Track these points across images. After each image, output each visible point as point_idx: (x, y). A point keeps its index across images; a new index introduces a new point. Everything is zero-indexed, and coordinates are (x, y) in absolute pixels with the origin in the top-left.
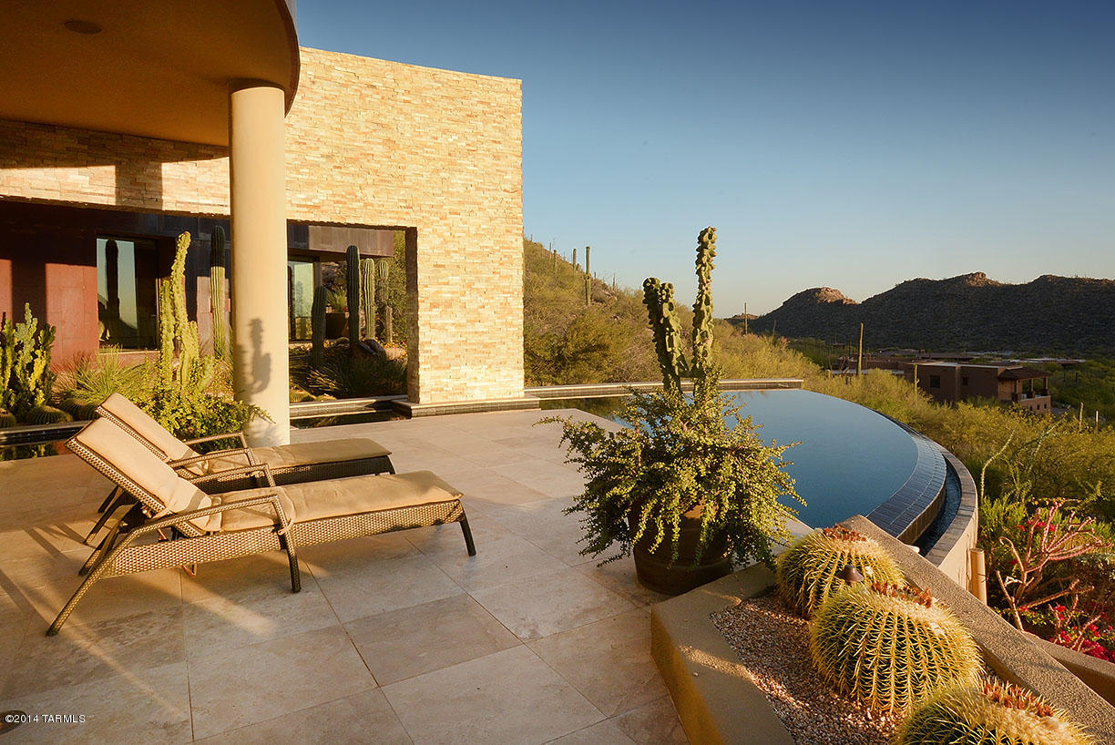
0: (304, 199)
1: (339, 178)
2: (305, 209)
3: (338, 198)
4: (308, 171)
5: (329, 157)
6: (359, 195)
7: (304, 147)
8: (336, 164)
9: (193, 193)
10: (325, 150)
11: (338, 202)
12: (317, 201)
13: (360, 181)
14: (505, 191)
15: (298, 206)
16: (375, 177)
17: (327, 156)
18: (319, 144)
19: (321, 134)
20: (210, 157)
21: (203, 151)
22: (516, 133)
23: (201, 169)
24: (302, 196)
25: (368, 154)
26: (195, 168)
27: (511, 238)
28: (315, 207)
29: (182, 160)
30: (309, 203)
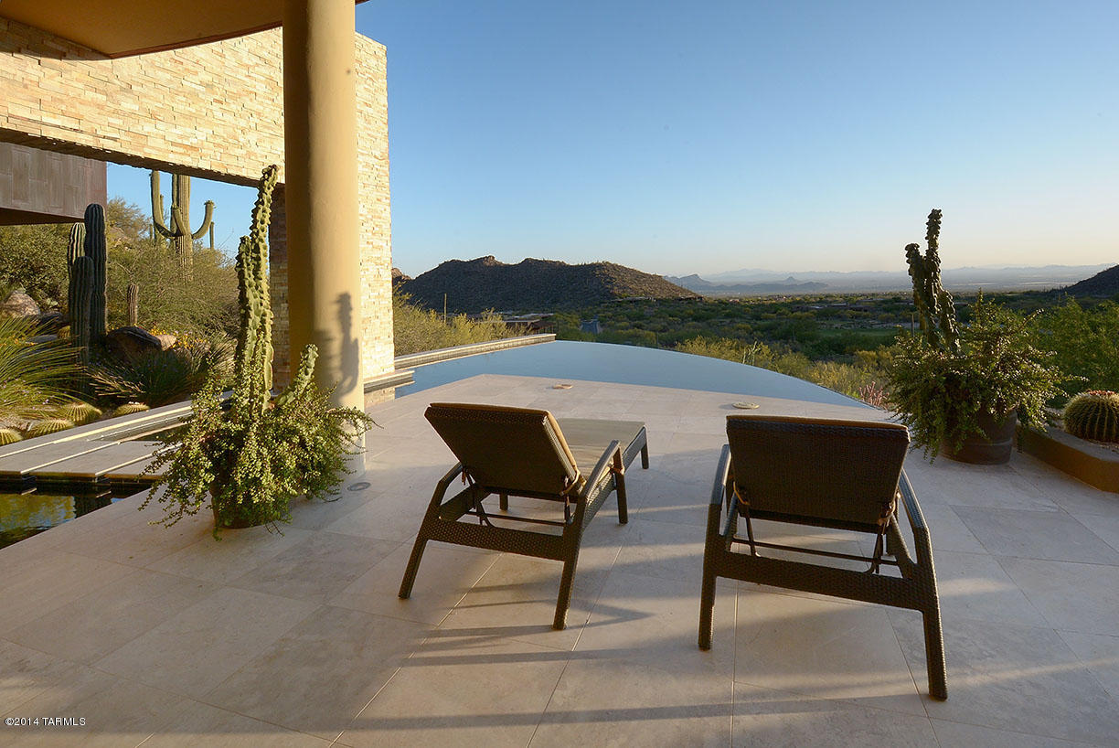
0: (181, 137)
1: (218, 114)
2: (181, 150)
3: (219, 141)
4: (184, 99)
5: (209, 86)
6: (241, 139)
7: (180, 67)
8: (217, 98)
9: (31, 105)
10: (207, 78)
11: (219, 145)
12: (194, 141)
13: (243, 123)
14: (375, 156)
15: (173, 144)
16: (258, 121)
17: (207, 86)
18: (197, 68)
19: (203, 56)
20: (62, 56)
21: (50, 44)
22: (383, 99)
23: (46, 70)
24: (179, 131)
25: (251, 92)
26: (36, 66)
27: (379, 207)
28: (192, 148)
29: (19, 52)
30: (186, 142)
